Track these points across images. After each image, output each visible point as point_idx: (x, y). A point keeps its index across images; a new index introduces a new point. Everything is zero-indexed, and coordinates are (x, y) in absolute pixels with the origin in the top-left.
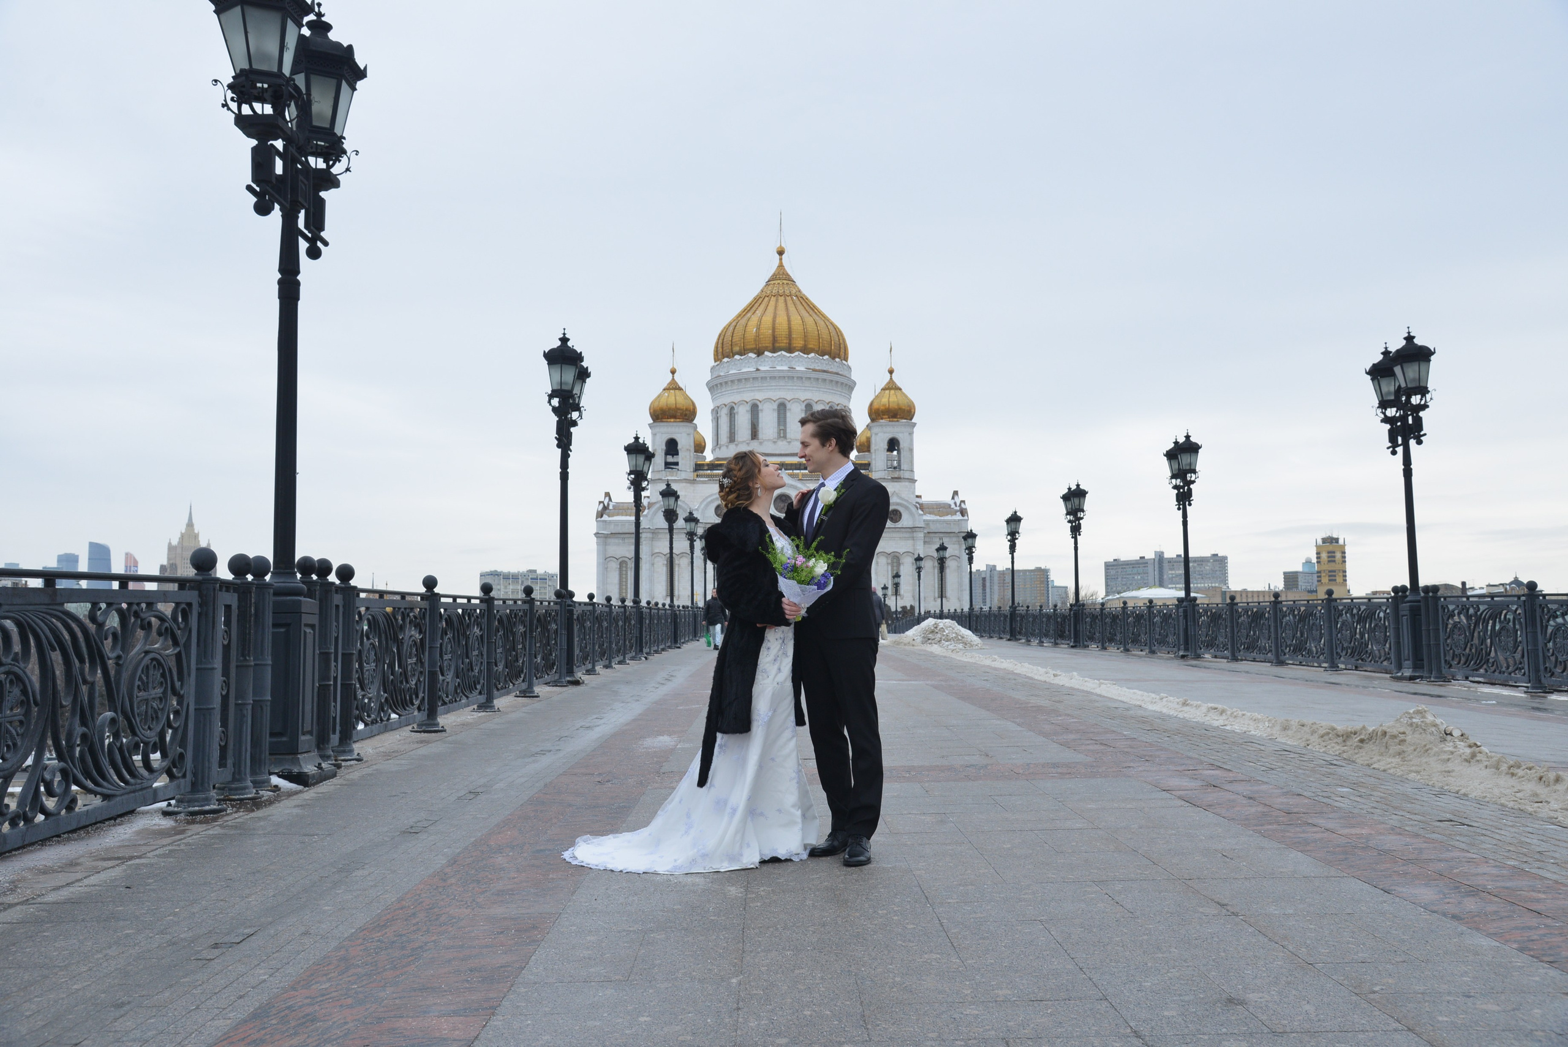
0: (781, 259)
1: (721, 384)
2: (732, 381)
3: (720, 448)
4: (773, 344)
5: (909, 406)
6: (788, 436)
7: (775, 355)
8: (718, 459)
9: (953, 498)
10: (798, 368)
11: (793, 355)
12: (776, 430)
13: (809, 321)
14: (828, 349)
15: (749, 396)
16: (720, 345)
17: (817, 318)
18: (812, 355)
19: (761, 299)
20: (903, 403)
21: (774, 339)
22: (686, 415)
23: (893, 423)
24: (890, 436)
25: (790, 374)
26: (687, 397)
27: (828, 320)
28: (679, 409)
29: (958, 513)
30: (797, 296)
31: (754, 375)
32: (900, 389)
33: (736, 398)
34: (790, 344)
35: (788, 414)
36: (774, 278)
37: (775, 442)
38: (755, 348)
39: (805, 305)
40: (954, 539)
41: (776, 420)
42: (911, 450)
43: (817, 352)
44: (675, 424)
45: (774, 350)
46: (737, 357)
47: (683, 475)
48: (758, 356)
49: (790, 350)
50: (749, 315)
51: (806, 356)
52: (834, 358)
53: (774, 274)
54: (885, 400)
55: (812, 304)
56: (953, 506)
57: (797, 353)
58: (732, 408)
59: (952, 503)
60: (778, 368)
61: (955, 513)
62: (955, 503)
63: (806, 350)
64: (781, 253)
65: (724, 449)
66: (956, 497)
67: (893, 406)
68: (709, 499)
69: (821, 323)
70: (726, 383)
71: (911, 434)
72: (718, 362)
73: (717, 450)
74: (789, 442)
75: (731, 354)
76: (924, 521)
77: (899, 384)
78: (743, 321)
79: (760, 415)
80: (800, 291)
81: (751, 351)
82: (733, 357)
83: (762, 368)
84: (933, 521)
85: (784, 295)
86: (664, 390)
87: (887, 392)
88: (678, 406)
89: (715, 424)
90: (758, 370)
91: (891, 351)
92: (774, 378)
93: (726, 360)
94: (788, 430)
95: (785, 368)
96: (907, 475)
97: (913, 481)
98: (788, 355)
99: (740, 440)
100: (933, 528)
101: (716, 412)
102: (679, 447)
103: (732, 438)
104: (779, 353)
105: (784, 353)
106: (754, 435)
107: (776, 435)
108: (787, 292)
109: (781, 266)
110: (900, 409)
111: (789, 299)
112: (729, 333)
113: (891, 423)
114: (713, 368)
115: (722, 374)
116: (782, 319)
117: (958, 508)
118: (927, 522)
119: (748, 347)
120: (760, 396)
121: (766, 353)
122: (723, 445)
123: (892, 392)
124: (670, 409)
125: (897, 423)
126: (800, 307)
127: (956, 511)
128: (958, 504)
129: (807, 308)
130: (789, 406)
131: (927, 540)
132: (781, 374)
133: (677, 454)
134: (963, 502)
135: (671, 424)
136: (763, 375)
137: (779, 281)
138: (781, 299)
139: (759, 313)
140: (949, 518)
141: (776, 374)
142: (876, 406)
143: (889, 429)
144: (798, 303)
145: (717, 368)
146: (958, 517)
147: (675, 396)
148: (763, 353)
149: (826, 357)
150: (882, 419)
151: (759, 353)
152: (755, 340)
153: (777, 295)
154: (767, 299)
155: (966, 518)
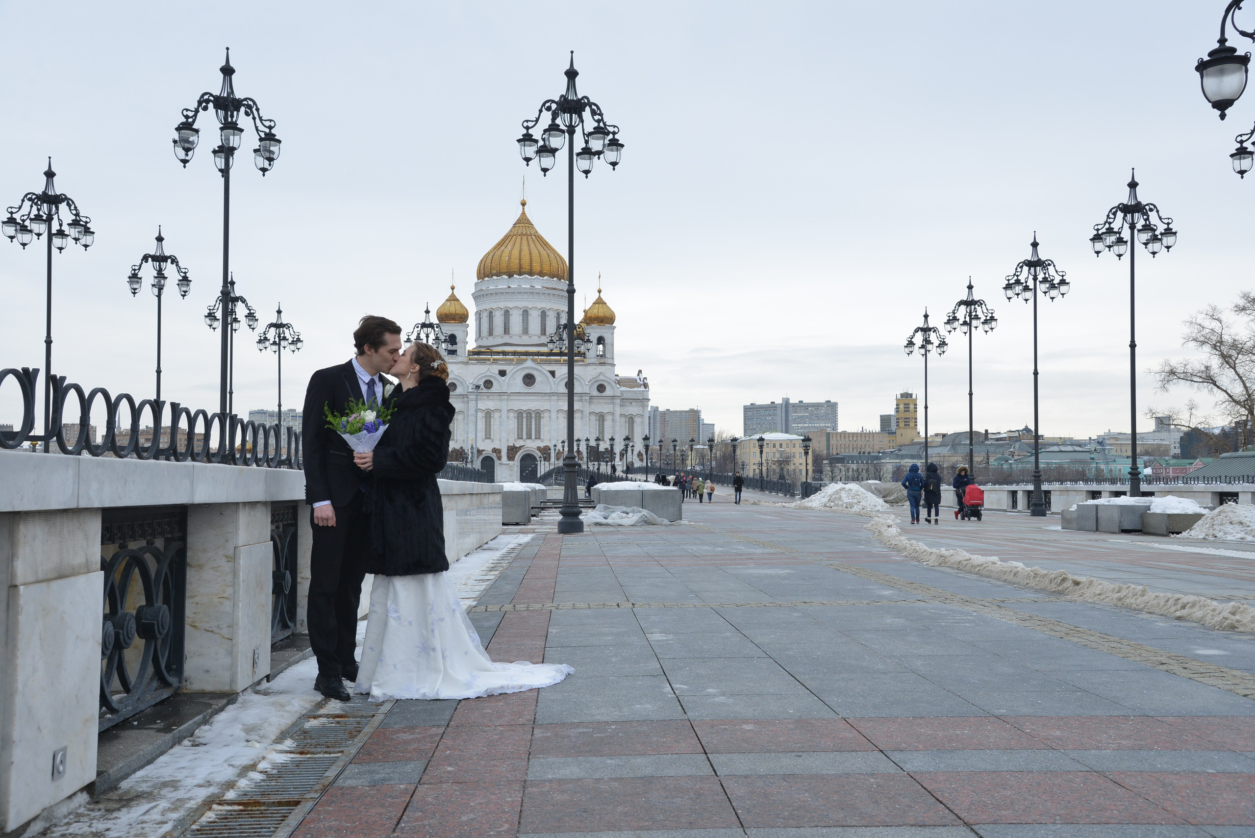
0: (523, 209)
1: (483, 295)
2: (491, 294)
3: (482, 339)
4: (520, 270)
5: (611, 315)
6: (530, 332)
7: (521, 277)
8: (480, 347)
9: (638, 375)
10: (536, 287)
11: (533, 278)
12: (521, 328)
13: (544, 253)
14: (556, 273)
15: (502, 305)
16: (482, 268)
17: (549, 252)
18: (546, 277)
19: (510, 237)
20: (607, 314)
21: (520, 267)
22: (462, 318)
23: (601, 327)
24: (599, 335)
25: (531, 291)
26: (462, 306)
27: (556, 253)
28: (458, 314)
29: (642, 386)
30: (535, 236)
31: (507, 291)
32: (606, 304)
33: (494, 306)
34: (531, 270)
35: (530, 318)
36: (519, 222)
37: (520, 337)
38: (507, 272)
39: (541, 242)
40: (640, 404)
41: (521, 321)
42: (612, 345)
43: (549, 276)
44: (455, 324)
45: (520, 274)
46: (495, 277)
47: (460, 359)
48: (509, 278)
49: (531, 274)
50: (503, 248)
51: (542, 278)
52: (560, 280)
53: (519, 220)
54: (595, 311)
55: (545, 241)
56: (638, 381)
57: (536, 276)
58: (491, 313)
59: (637, 378)
60: (524, 286)
61: (639, 386)
62: (640, 379)
63: (541, 274)
64: (523, 204)
65: (485, 339)
66: (640, 374)
67: (601, 314)
68: (480, 377)
69: (552, 255)
70: (487, 295)
71: (613, 334)
72: (481, 280)
73: (480, 340)
74: (530, 337)
75: (490, 275)
76: (621, 391)
77: (605, 300)
78: (499, 253)
79: (511, 318)
80: (537, 232)
81: (504, 273)
82: (492, 277)
83: (512, 286)
84: (626, 391)
85: (526, 235)
86: (447, 300)
87: (597, 305)
88: (457, 312)
89: (478, 322)
90: (509, 287)
91: (599, 277)
92: (520, 293)
93: (486, 279)
94: (529, 329)
95: (528, 286)
96: (610, 361)
97: (614, 365)
98: (530, 277)
99: (496, 334)
100: (625, 396)
101: (479, 314)
102: (457, 340)
103: (491, 333)
104: (524, 276)
105: (527, 276)
106: (506, 330)
107: (521, 332)
108: (529, 233)
109: (523, 213)
110: (606, 317)
111: (529, 237)
112: (489, 261)
113: (599, 327)
114: (476, 284)
115: (484, 288)
116: (525, 252)
117: (642, 383)
118: (622, 392)
119: (502, 271)
120: (510, 305)
121: (515, 276)
122: (484, 337)
123: (601, 305)
124: (451, 314)
125: (603, 327)
126: (537, 244)
127: (641, 385)
128: (642, 380)
129: (542, 244)
130: (530, 312)
131: (622, 404)
132: (525, 291)
133: (456, 344)
134: (646, 378)
135: (452, 324)
136: (513, 291)
137: (522, 225)
138: (524, 238)
139: (509, 247)
140: (636, 389)
141: (521, 291)
142: (589, 314)
143: (598, 330)
144: (536, 240)
145: (480, 284)
146: (642, 388)
147: (455, 305)
148: (513, 276)
149: (555, 279)
150: (593, 323)
151: (510, 276)
152: (507, 266)
153: (522, 235)
154: (514, 237)
155: (647, 389)
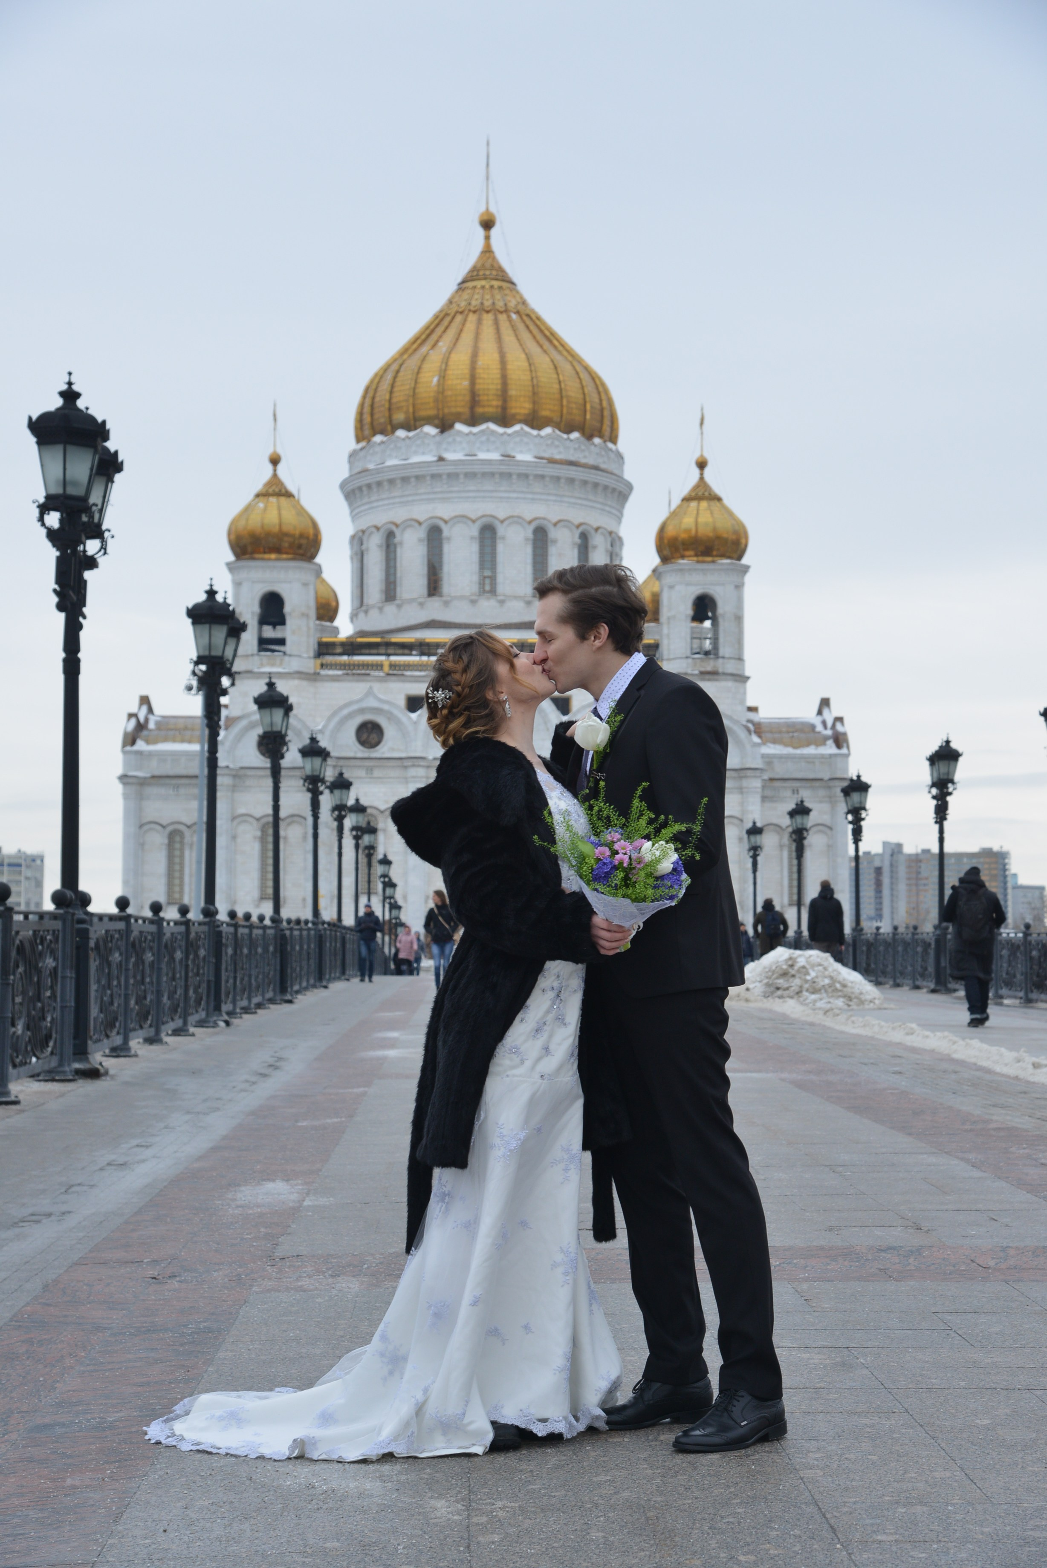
0: (487, 238)
1: (369, 486)
2: (391, 482)
3: (366, 612)
4: (472, 408)
5: (736, 532)
6: (500, 589)
7: (475, 430)
8: (362, 633)
9: (820, 712)
10: (520, 457)
11: (510, 431)
12: (475, 578)
13: (543, 362)
14: (578, 418)
15: (424, 511)
16: (367, 409)
17: (558, 358)
18: (548, 430)
19: (448, 319)
20: (723, 525)
21: (474, 399)
22: (300, 546)
23: (705, 566)
24: (697, 591)
25: (504, 468)
26: (302, 512)
27: (580, 361)
28: (287, 535)
29: (830, 742)
30: (518, 312)
31: (435, 470)
32: (719, 499)
33: (399, 514)
34: (504, 408)
35: (500, 547)
36: (473, 275)
37: (473, 602)
38: (436, 417)
39: (535, 331)
40: (822, 793)
41: (475, 558)
42: (739, 619)
43: (557, 426)
44: (279, 564)
45: (473, 421)
46: (401, 433)
47: (294, 665)
48: (442, 431)
49: (505, 420)
50: (424, 349)
51: (535, 432)
52: (590, 437)
53: (474, 269)
54: (688, 521)
55: (549, 329)
56: (819, 728)
57: (517, 427)
58: (390, 535)
59: (817, 721)
60: (482, 456)
61: (821, 741)
62: (824, 723)
63: (535, 421)
64: (487, 224)
65: (374, 613)
66: (825, 712)
67: (705, 531)
68: (345, 712)
69: (566, 367)
70: (379, 484)
71: (739, 587)
72: (363, 444)
73: (362, 615)
74: (502, 602)
75: (388, 428)
76: (763, 756)
77: (717, 488)
78: (412, 363)
79: (446, 548)
80: (524, 303)
81: (429, 421)
82: (393, 431)
83: (450, 456)
84: (781, 757)
85: (493, 310)
86: (258, 496)
87: (694, 504)
88: (285, 529)
89: (357, 564)
90: (441, 459)
91: (702, 423)
92: (471, 476)
93: (378, 438)
94: (500, 578)
95: (495, 456)
96: (730, 667)
97: (742, 679)
98: (500, 430)
99: (406, 596)
100: (780, 770)
101: (358, 541)
102: (287, 609)
103: (390, 593)
104: (483, 427)
105: (492, 426)
106: (434, 587)
107: (475, 588)
108: (500, 305)
109: (488, 251)
110: (718, 538)
111: (502, 318)
112: (385, 386)
113: (700, 566)
114: (353, 455)
115: (371, 466)
116: (489, 358)
117: (829, 732)
118: (769, 760)
119: (423, 413)
120: (444, 511)
121: (459, 426)
122: (373, 607)
123: (704, 504)
124: (268, 534)
125: (711, 566)
126: (525, 335)
127: (826, 738)
128: (829, 723)
129: (539, 336)
130: (501, 530)
131: (768, 793)
132: (487, 469)
133: (282, 622)
134: (840, 719)
135: (271, 563)
136: (451, 469)
137: (483, 283)
138: (488, 319)
139: (443, 346)
140: (811, 750)
141: (477, 468)
142: (671, 531)
143: (697, 577)
144: (521, 327)
145: (362, 454)
146: (830, 749)
147: (279, 509)
148: (451, 426)
149: (575, 435)
150: (683, 557)
151: (444, 426)
152: (436, 400)
153: (481, 310)
154: (459, 318)
155: (844, 751)
